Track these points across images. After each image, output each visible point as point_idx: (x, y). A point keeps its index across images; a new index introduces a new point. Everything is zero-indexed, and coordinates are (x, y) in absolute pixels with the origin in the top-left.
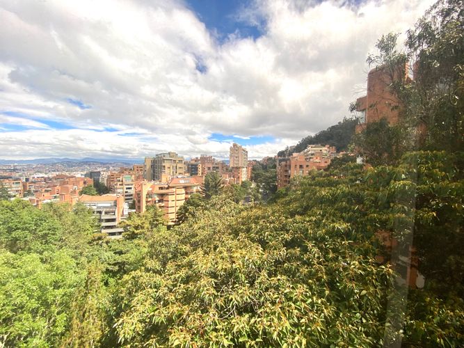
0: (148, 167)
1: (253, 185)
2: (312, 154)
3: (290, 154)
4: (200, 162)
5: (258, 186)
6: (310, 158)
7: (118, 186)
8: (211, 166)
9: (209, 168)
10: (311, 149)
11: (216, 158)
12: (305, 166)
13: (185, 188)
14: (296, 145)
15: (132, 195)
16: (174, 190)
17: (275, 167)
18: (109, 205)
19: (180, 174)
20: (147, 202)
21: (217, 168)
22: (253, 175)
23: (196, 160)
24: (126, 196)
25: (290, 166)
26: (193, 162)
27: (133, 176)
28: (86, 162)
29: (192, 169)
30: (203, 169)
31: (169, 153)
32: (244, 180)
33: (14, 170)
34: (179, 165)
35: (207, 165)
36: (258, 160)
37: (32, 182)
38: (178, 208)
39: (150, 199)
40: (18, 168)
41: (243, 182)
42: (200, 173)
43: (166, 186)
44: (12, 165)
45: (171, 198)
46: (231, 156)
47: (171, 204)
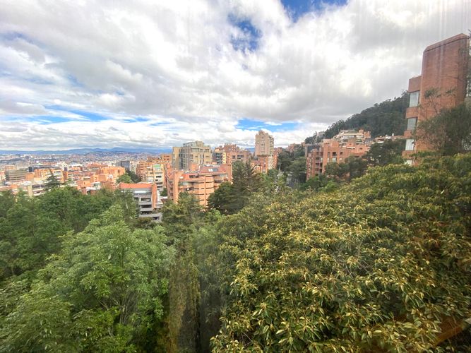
0: (176, 156)
1: (280, 174)
2: (345, 140)
3: (319, 140)
4: (224, 150)
5: (285, 174)
6: (343, 144)
7: (149, 175)
8: (236, 155)
9: (234, 157)
10: (343, 135)
11: (240, 147)
12: (338, 153)
13: (214, 176)
14: (325, 130)
15: (161, 183)
16: (204, 178)
17: (303, 154)
18: (144, 192)
19: (207, 162)
20: (179, 189)
21: (242, 156)
22: (280, 164)
23: (221, 148)
24: (157, 184)
25: (322, 153)
26: (217, 151)
27: (162, 165)
28: (116, 152)
29: (217, 157)
30: (228, 157)
31: (196, 142)
32: (269, 168)
33: (53, 160)
34: (206, 154)
35: (232, 154)
36: (284, 147)
37: (70, 171)
38: (209, 195)
39: (181, 187)
40: (56, 158)
41: (268, 171)
42: (225, 162)
43: (196, 175)
44: (50, 155)
45: (200, 186)
46: (256, 143)
47: (201, 191)
